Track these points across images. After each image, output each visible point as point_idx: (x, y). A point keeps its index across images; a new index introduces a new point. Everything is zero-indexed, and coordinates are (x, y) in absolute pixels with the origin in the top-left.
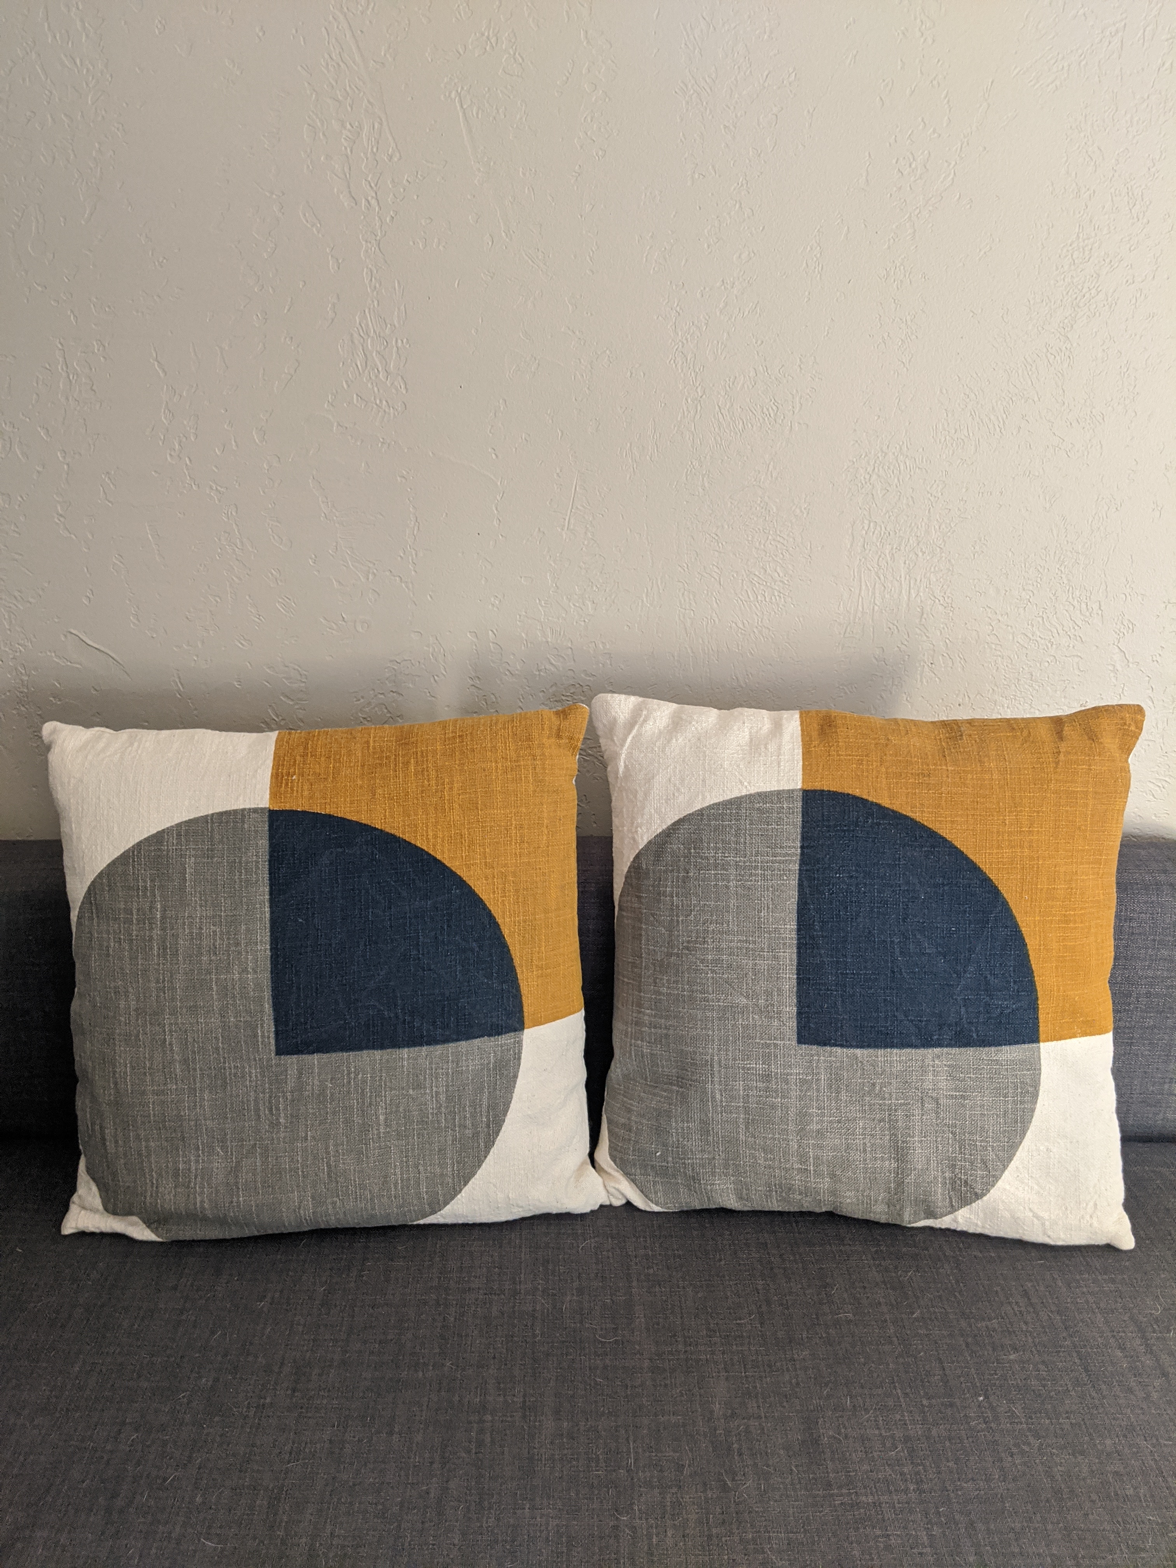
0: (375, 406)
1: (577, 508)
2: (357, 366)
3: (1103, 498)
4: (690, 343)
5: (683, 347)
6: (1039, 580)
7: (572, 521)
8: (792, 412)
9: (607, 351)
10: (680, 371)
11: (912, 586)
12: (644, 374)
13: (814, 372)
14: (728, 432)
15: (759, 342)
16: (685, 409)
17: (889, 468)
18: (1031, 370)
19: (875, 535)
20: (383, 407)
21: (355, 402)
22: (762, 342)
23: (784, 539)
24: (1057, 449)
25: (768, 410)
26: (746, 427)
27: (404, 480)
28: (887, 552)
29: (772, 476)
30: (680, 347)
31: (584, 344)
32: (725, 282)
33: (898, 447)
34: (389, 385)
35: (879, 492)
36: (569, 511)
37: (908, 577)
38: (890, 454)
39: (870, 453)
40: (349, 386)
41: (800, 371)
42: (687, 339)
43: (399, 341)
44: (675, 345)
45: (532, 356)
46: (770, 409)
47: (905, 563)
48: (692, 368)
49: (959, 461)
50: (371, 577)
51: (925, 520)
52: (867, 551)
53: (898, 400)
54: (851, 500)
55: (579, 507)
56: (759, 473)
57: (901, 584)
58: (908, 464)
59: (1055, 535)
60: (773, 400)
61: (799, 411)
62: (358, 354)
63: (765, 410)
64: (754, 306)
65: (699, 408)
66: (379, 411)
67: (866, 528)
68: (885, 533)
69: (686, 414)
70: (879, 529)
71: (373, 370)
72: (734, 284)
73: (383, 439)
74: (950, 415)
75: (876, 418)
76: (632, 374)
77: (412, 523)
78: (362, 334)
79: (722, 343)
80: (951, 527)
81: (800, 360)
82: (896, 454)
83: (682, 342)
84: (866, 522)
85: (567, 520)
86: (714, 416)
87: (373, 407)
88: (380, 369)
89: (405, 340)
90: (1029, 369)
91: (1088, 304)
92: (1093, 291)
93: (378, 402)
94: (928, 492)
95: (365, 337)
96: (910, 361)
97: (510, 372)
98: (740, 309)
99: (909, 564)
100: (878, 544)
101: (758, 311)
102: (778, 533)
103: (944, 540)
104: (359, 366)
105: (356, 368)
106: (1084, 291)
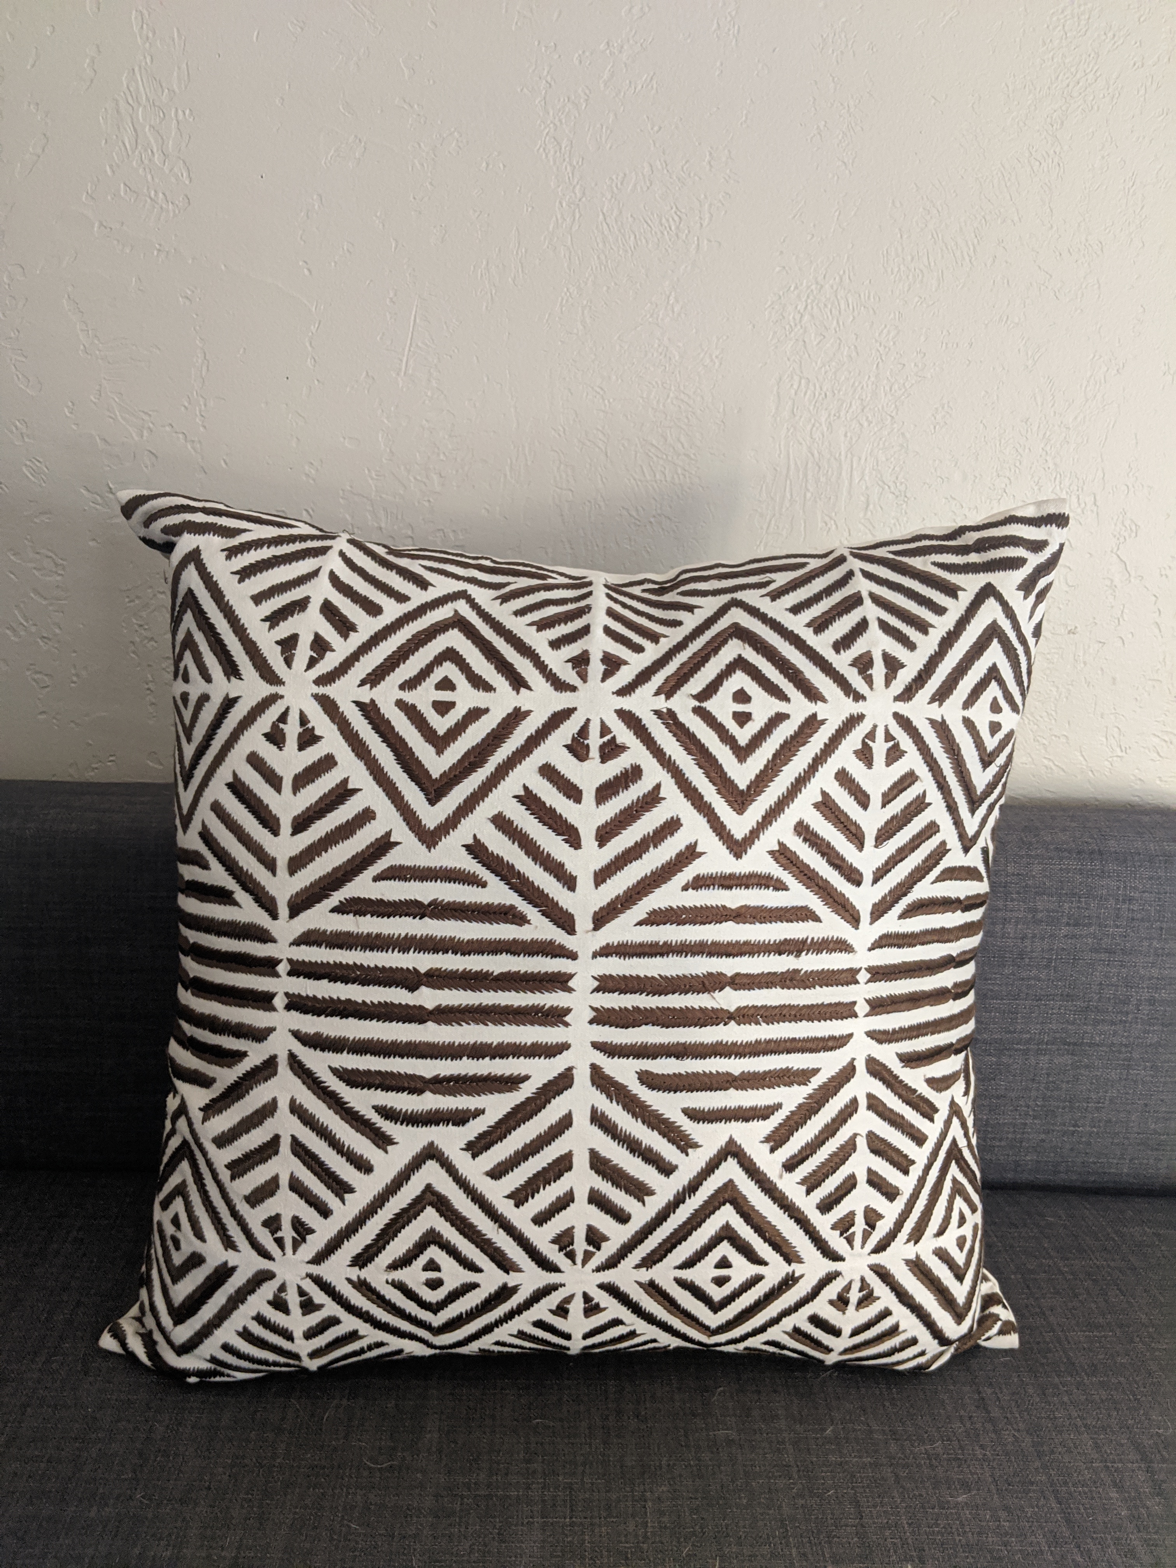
0: (149, 200)
1: (417, 345)
2: (124, 144)
3: (1101, 357)
4: (564, 126)
5: (555, 130)
6: (1018, 464)
7: (411, 362)
8: (699, 225)
9: (456, 133)
10: (552, 163)
11: (854, 467)
12: (504, 166)
13: (728, 171)
14: (615, 249)
15: (656, 128)
16: (559, 216)
17: (825, 305)
18: (1009, 179)
19: (807, 397)
20: (160, 201)
21: (122, 194)
22: (660, 128)
23: (689, 397)
24: (1043, 288)
25: (668, 220)
26: (639, 243)
27: (188, 303)
28: (823, 420)
29: (673, 312)
30: (552, 130)
31: (425, 123)
32: (611, 44)
33: (837, 278)
34: (167, 171)
35: (813, 338)
36: (407, 348)
37: (849, 455)
38: (827, 286)
39: (802, 284)
40: (113, 172)
41: (710, 170)
42: (560, 121)
43: (180, 112)
44: (545, 128)
45: (356, 137)
46: (671, 220)
47: (846, 435)
48: (567, 160)
49: (917, 299)
50: (145, 433)
51: (873, 379)
52: (797, 418)
53: (837, 213)
54: (776, 347)
55: (420, 344)
56: (657, 306)
57: (840, 464)
58: (850, 302)
59: (1039, 404)
60: (674, 208)
61: (709, 224)
62: (125, 129)
63: (664, 220)
64: (649, 79)
65: (577, 216)
66: (154, 207)
67: (795, 387)
68: (820, 394)
69: (560, 222)
70: (813, 388)
71: (146, 150)
72: (622, 47)
73: (160, 245)
74: (905, 236)
75: (809, 237)
76: (488, 165)
77: (200, 361)
78: (131, 101)
79: (607, 128)
80: (906, 390)
81: (711, 154)
82: (835, 288)
83: (555, 124)
84: (796, 378)
85: (404, 362)
86: (597, 227)
87: (146, 201)
88: (155, 150)
89: (187, 112)
90: (1007, 179)
91: (1083, 94)
92: (1090, 76)
93: (153, 193)
94: (876, 341)
95: (135, 105)
96: (853, 162)
97: (326, 158)
98: (630, 82)
99: (851, 438)
100: (811, 408)
101: (655, 86)
102: (682, 388)
103: (896, 406)
104: (128, 147)
105: (123, 149)
106: (1078, 76)
